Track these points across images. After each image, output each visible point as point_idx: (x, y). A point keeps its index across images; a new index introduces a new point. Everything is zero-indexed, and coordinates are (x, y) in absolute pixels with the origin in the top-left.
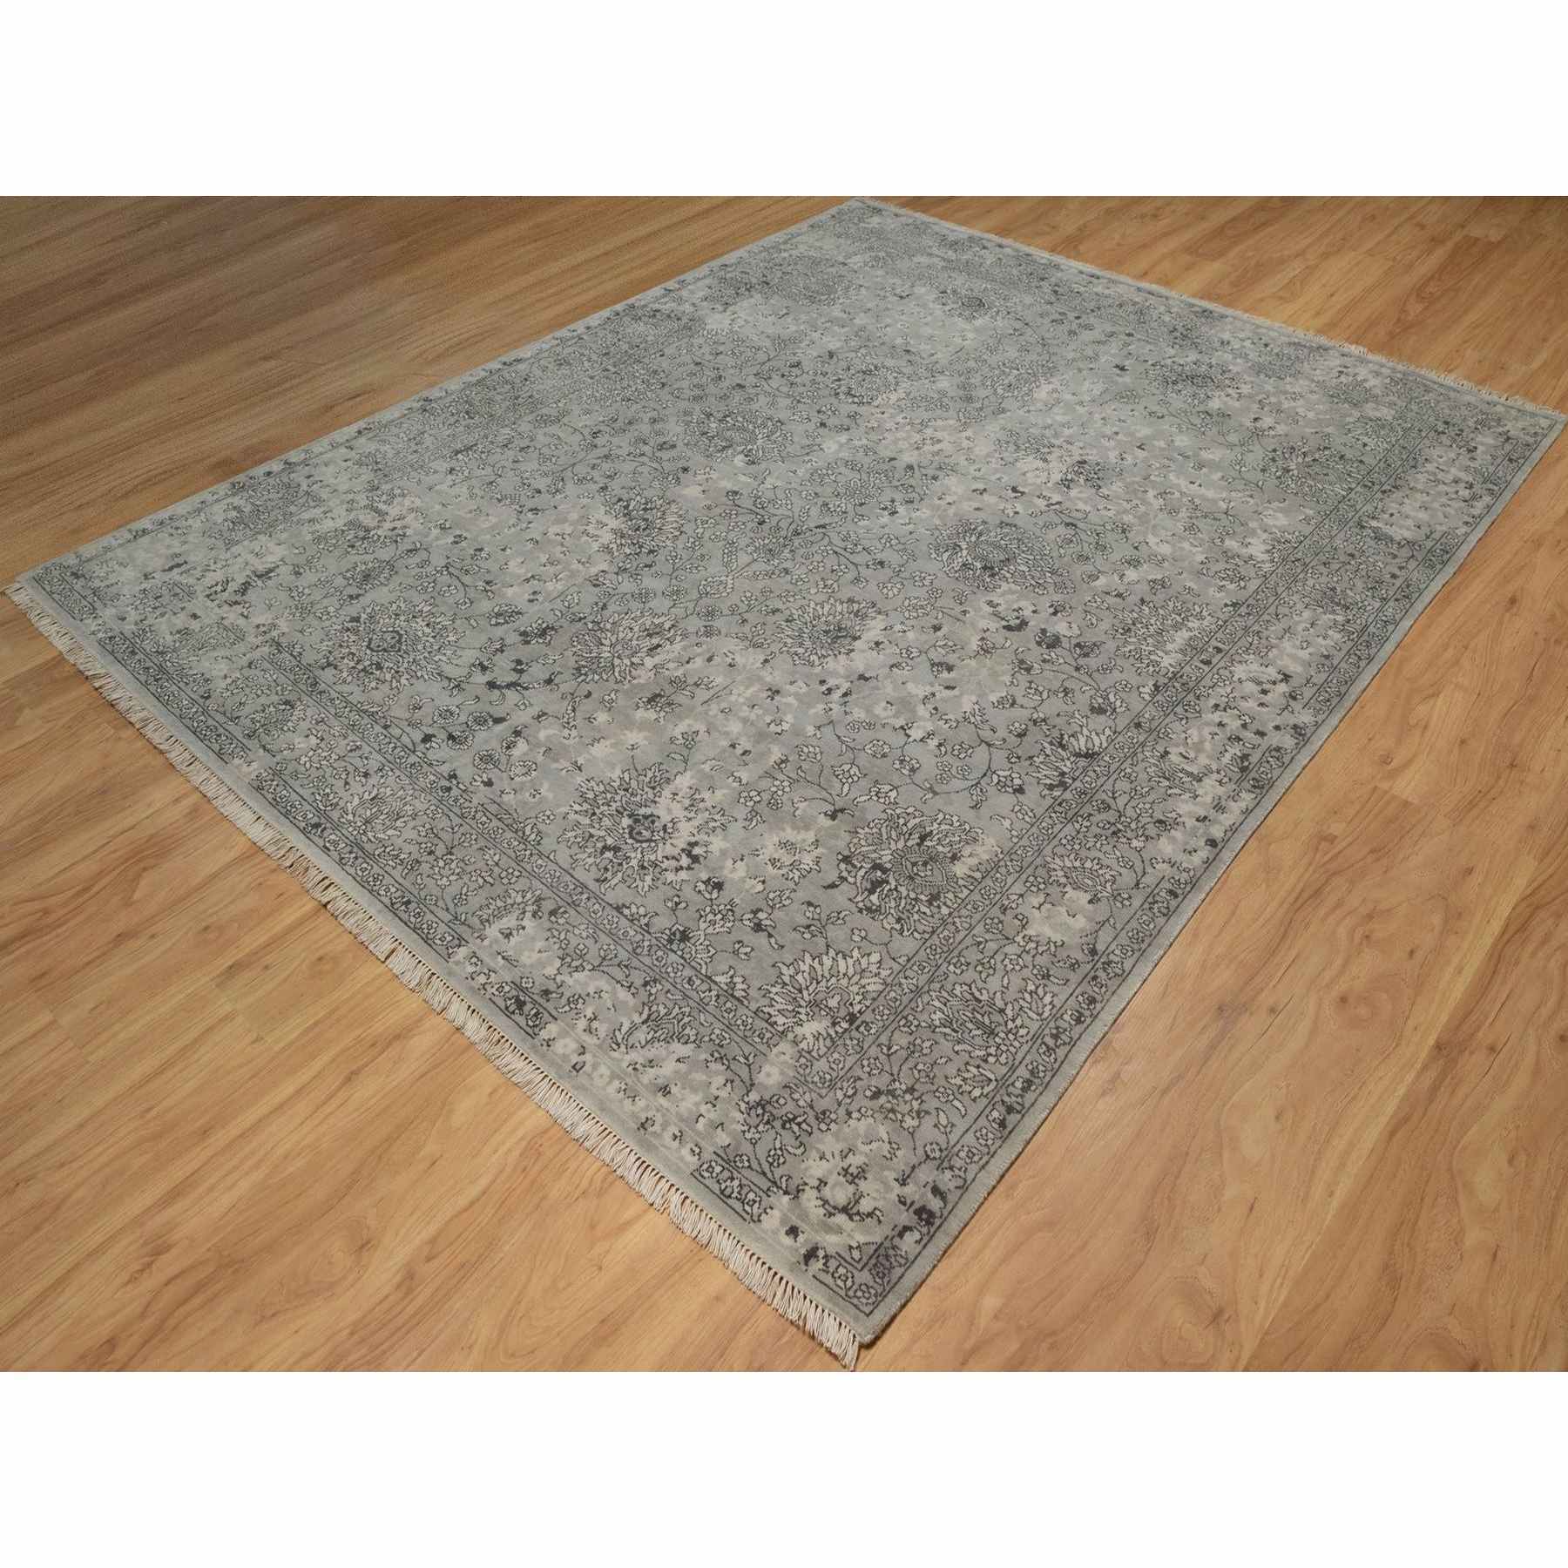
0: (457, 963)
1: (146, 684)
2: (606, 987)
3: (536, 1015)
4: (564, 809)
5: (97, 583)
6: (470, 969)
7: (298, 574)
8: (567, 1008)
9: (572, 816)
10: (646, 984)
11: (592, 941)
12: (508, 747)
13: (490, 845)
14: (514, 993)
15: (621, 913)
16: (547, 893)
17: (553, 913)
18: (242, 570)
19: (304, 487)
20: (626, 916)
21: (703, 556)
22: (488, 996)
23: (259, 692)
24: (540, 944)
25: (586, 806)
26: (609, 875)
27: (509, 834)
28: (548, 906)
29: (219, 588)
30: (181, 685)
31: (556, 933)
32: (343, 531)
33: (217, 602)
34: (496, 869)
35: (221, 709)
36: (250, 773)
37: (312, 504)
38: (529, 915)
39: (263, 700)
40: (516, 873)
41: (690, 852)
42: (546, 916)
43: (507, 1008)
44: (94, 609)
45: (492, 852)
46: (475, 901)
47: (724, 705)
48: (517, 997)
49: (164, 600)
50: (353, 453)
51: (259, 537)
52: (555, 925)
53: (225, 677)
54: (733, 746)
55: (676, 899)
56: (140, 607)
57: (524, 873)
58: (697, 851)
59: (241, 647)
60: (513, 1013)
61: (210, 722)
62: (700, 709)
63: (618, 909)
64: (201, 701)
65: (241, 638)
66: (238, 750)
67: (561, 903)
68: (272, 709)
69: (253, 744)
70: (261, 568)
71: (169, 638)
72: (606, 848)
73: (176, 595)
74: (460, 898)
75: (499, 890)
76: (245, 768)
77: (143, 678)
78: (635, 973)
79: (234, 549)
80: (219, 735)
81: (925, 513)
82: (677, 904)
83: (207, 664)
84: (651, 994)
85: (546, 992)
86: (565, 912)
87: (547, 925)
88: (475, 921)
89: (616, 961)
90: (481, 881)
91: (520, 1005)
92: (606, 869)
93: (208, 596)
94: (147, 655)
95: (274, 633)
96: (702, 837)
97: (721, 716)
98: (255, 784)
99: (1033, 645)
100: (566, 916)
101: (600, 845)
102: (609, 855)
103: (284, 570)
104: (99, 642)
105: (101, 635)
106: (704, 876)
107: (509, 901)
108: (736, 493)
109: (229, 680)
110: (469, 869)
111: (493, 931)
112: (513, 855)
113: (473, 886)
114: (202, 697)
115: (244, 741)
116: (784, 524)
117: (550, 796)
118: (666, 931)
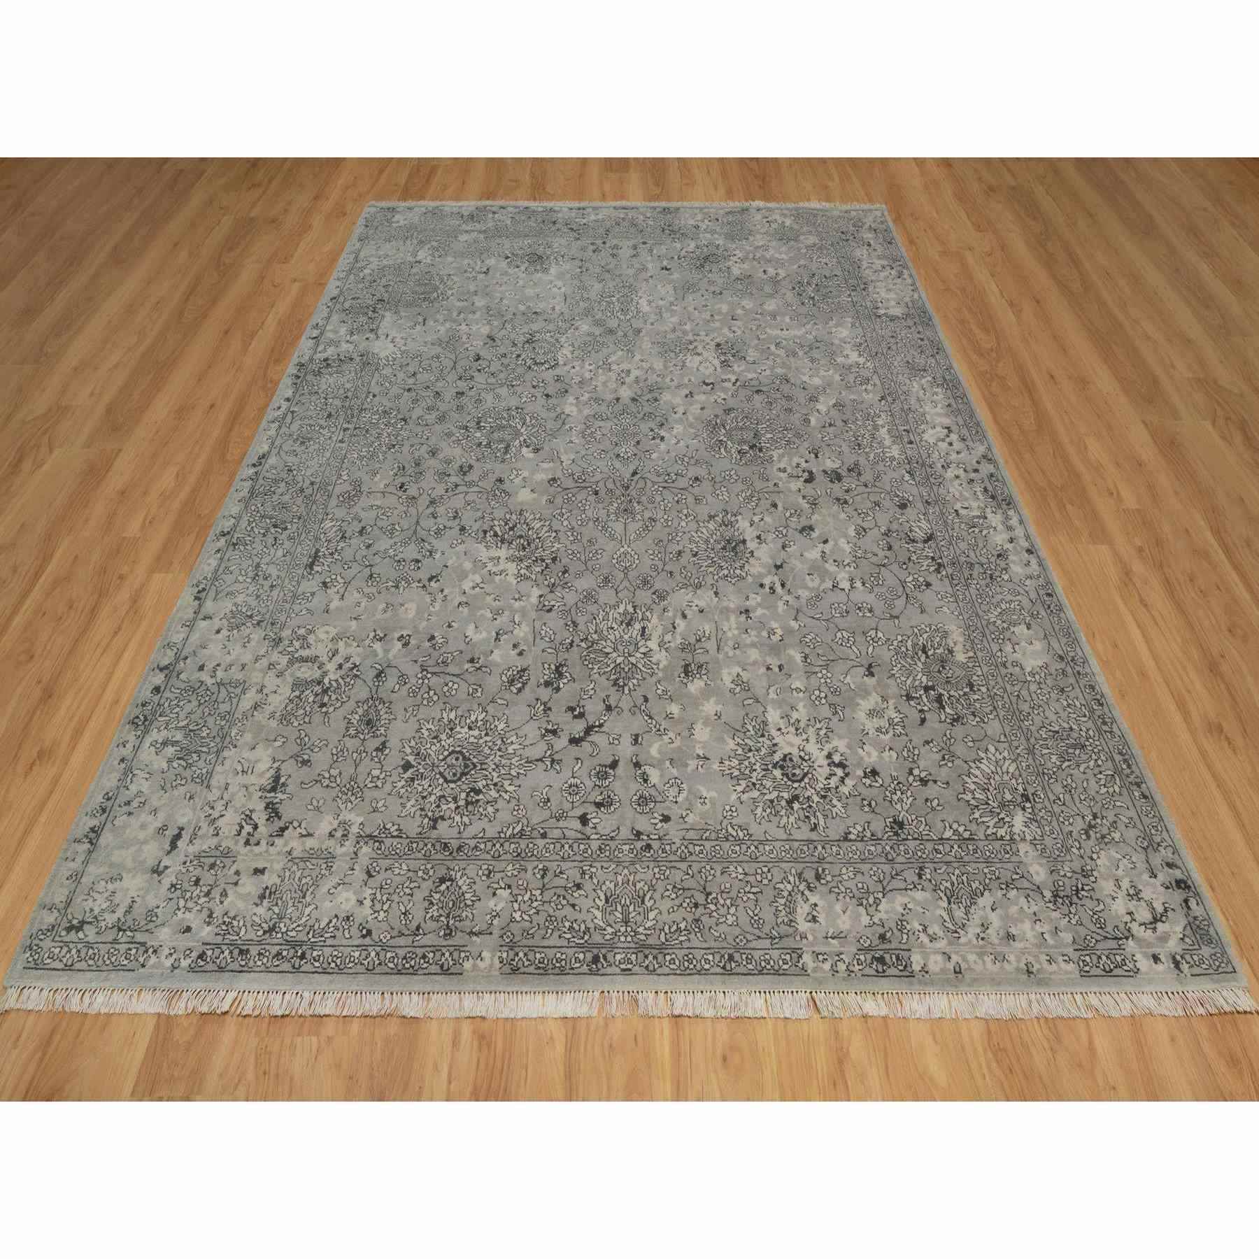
1: (296, 970)
2: (906, 900)
3: (898, 958)
4: (734, 797)
5: (110, 919)
6: (827, 966)
7: (305, 763)
8: (905, 936)
9: (745, 797)
10: (920, 876)
11: (860, 875)
12: (646, 781)
13: (726, 865)
14: (869, 957)
15: (851, 840)
16: (800, 867)
17: (818, 877)
18: (249, 796)
19: (209, 681)
20: (855, 840)
21: (590, 541)
22: (859, 975)
23: (408, 891)
24: (838, 908)
25: (743, 783)
26: (813, 820)
27: (726, 845)
28: (809, 875)
29: (248, 828)
30: (329, 942)
31: (836, 890)
32: (299, 697)
33: (263, 843)
34: (751, 879)
35: (395, 933)
36: (491, 966)
37: (238, 691)
38: (807, 892)
39: (419, 895)
40: (765, 870)
41: (833, 762)
42: (817, 884)
43: (877, 971)
44: (143, 944)
45: (732, 868)
46: (767, 914)
47: (731, 643)
48: (873, 957)
49: (208, 878)
50: (216, 620)
51: (226, 753)
52: (831, 885)
53: (361, 903)
54: (768, 669)
55: (865, 803)
56: (190, 904)
57: (770, 865)
58: (837, 758)
59: (340, 865)
60: (884, 971)
61: (401, 952)
62: (721, 656)
63: (846, 839)
64: (368, 941)
65: (330, 858)
66: (456, 955)
67: (815, 866)
68: (437, 896)
69: (458, 939)
70: (266, 781)
71: (261, 910)
72: (790, 802)
73: (212, 866)
74: (756, 922)
75: (769, 893)
76: (481, 965)
77: (286, 966)
78: (906, 874)
79: (214, 782)
80: (424, 957)
81: (678, 429)
82: (870, 805)
83: (327, 904)
84: (930, 881)
85: (882, 937)
86: (824, 870)
87: (825, 889)
88: (784, 929)
89: (888, 878)
90: (751, 896)
91: (881, 960)
92: (807, 817)
93: (247, 843)
94: (260, 943)
95: (355, 829)
96: (828, 748)
97: (737, 652)
98: (507, 969)
99: (830, 485)
100: (827, 872)
101: (783, 803)
102: (796, 806)
103: (289, 768)
104: (191, 969)
105: (185, 963)
106: (860, 773)
107: (785, 894)
108: (554, 479)
109: (368, 903)
110: (733, 894)
111: (803, 926)
112: (747, 858)
113: (751, 904)
114: (364, 936)
115: (450, 942)
116: (611, 486)
117: (713, 794)
118: (887, 829)
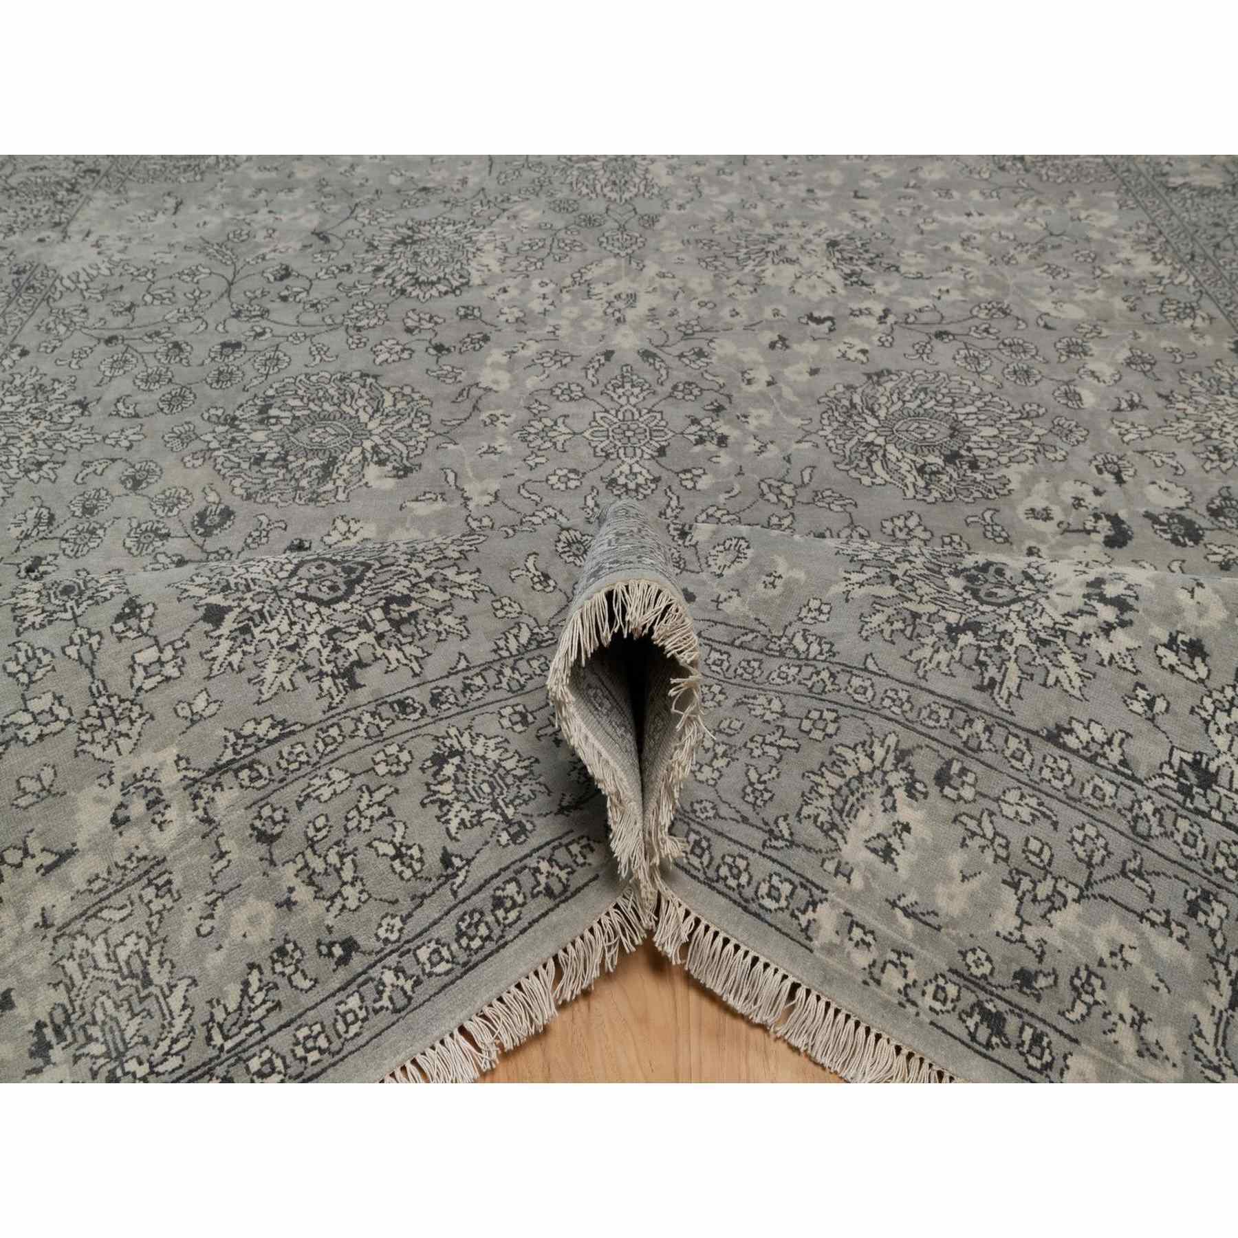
0: (830, 949)
3: (1037, 1039)
4: (840, 588)
6: (862, 959)
9: (858, 593)
11: (1047, 824)
14: (969, 998)
15: (1064, 746)
16: (909, 740)
17: (942, 778)
20: (1075, 752)
22: (926, 1018)
24: (956, 861)
25: (870, 572)
26: (992, 672)
28: (926, 764)
31: (972, 825)
34: (787, 723)
38: (900, 793)
40: (829, 716)
41: (1101, 593)
42: (934, 790)
43: (973, 1036)
46: (787, 790)
48: (979, 1004)
52: (963, 807)
55: (1142, 694)
57: (842, 711)
60: (989, 1045)
63: (1054, 736)
67: (948, 754)
72: (953, 632)
75: (815, 755)
82: (1150, 704)
85: (1025, 978)
86: (964, 771)
87: (946, 809)
88: (808, 832)
90: (773, 751)
91: (995, 1022)
92: (982, 664)
100: (970, 778)
101: (940, 627)
102: (966, 639)
106: (1161, 634)
107: (850, 772)
111: (854, 850)
112: (804, 691)
113: (763, 765)
117: (800, 575)
118: (1166, 770)
